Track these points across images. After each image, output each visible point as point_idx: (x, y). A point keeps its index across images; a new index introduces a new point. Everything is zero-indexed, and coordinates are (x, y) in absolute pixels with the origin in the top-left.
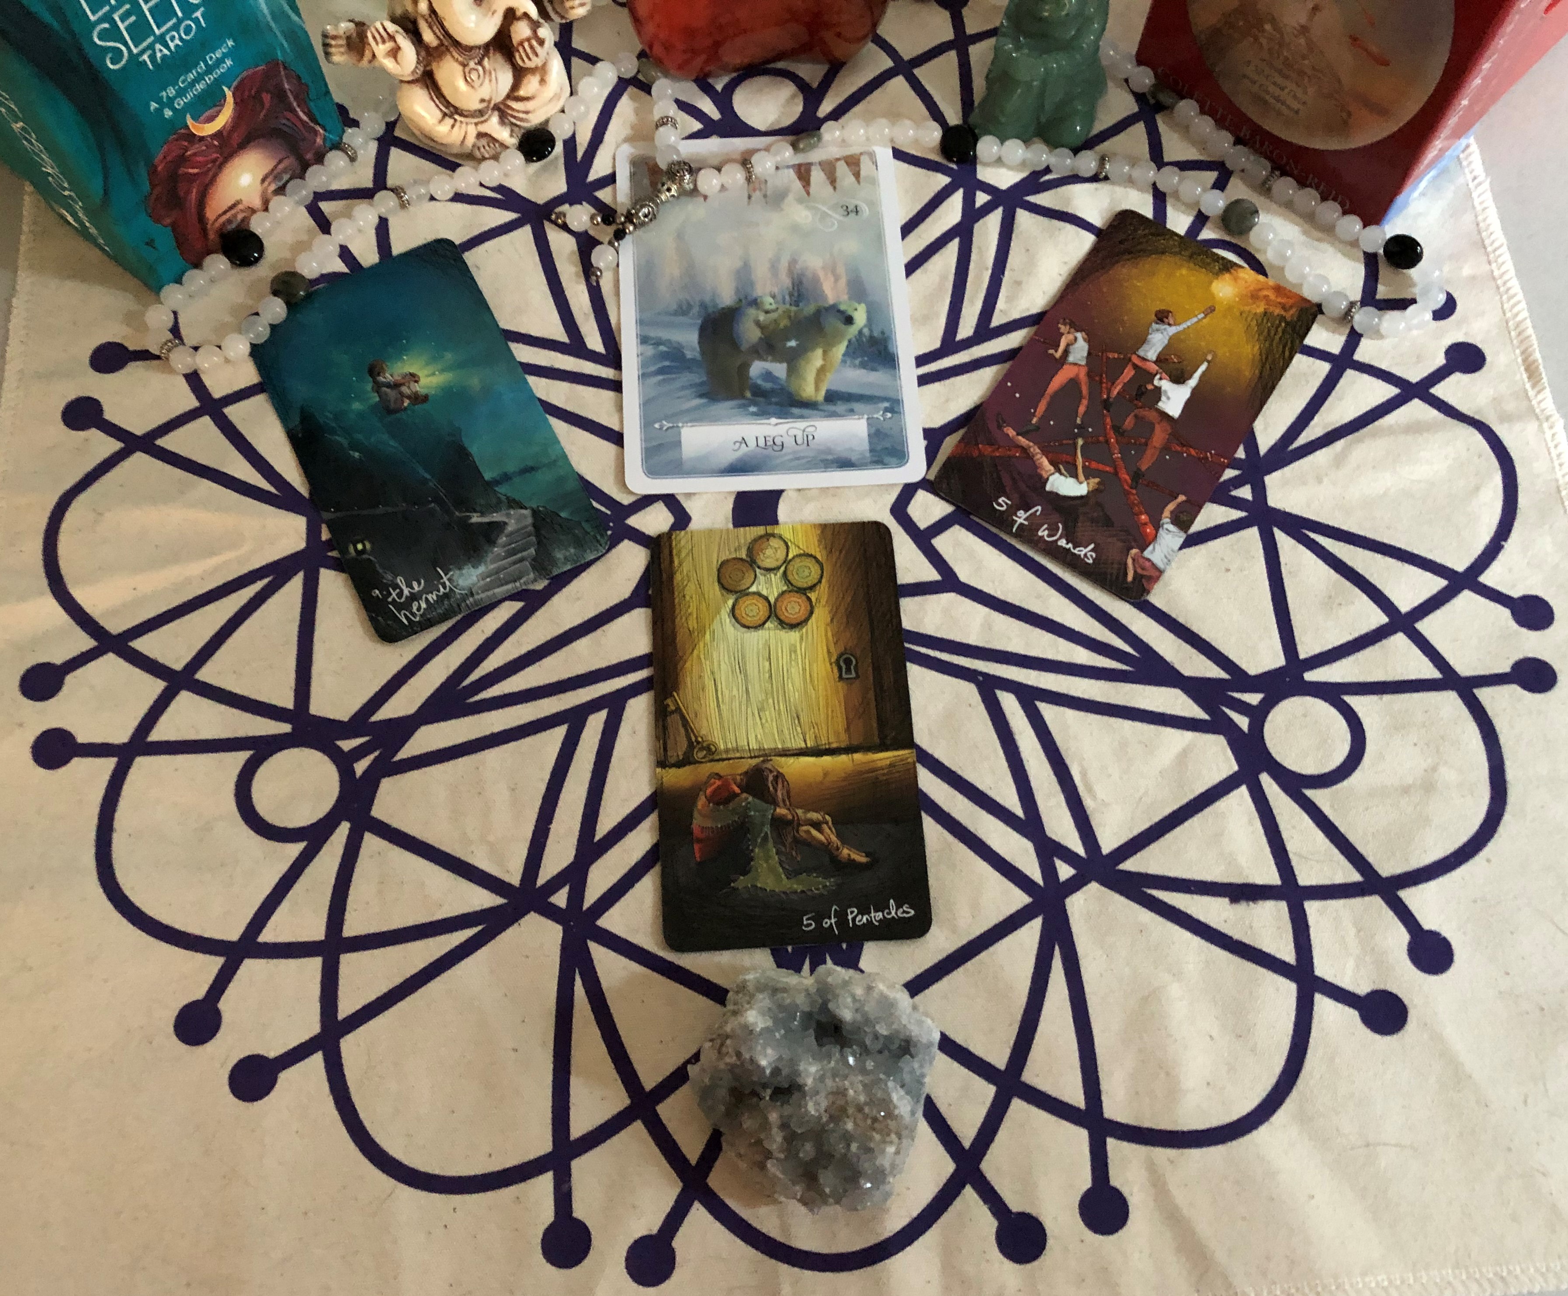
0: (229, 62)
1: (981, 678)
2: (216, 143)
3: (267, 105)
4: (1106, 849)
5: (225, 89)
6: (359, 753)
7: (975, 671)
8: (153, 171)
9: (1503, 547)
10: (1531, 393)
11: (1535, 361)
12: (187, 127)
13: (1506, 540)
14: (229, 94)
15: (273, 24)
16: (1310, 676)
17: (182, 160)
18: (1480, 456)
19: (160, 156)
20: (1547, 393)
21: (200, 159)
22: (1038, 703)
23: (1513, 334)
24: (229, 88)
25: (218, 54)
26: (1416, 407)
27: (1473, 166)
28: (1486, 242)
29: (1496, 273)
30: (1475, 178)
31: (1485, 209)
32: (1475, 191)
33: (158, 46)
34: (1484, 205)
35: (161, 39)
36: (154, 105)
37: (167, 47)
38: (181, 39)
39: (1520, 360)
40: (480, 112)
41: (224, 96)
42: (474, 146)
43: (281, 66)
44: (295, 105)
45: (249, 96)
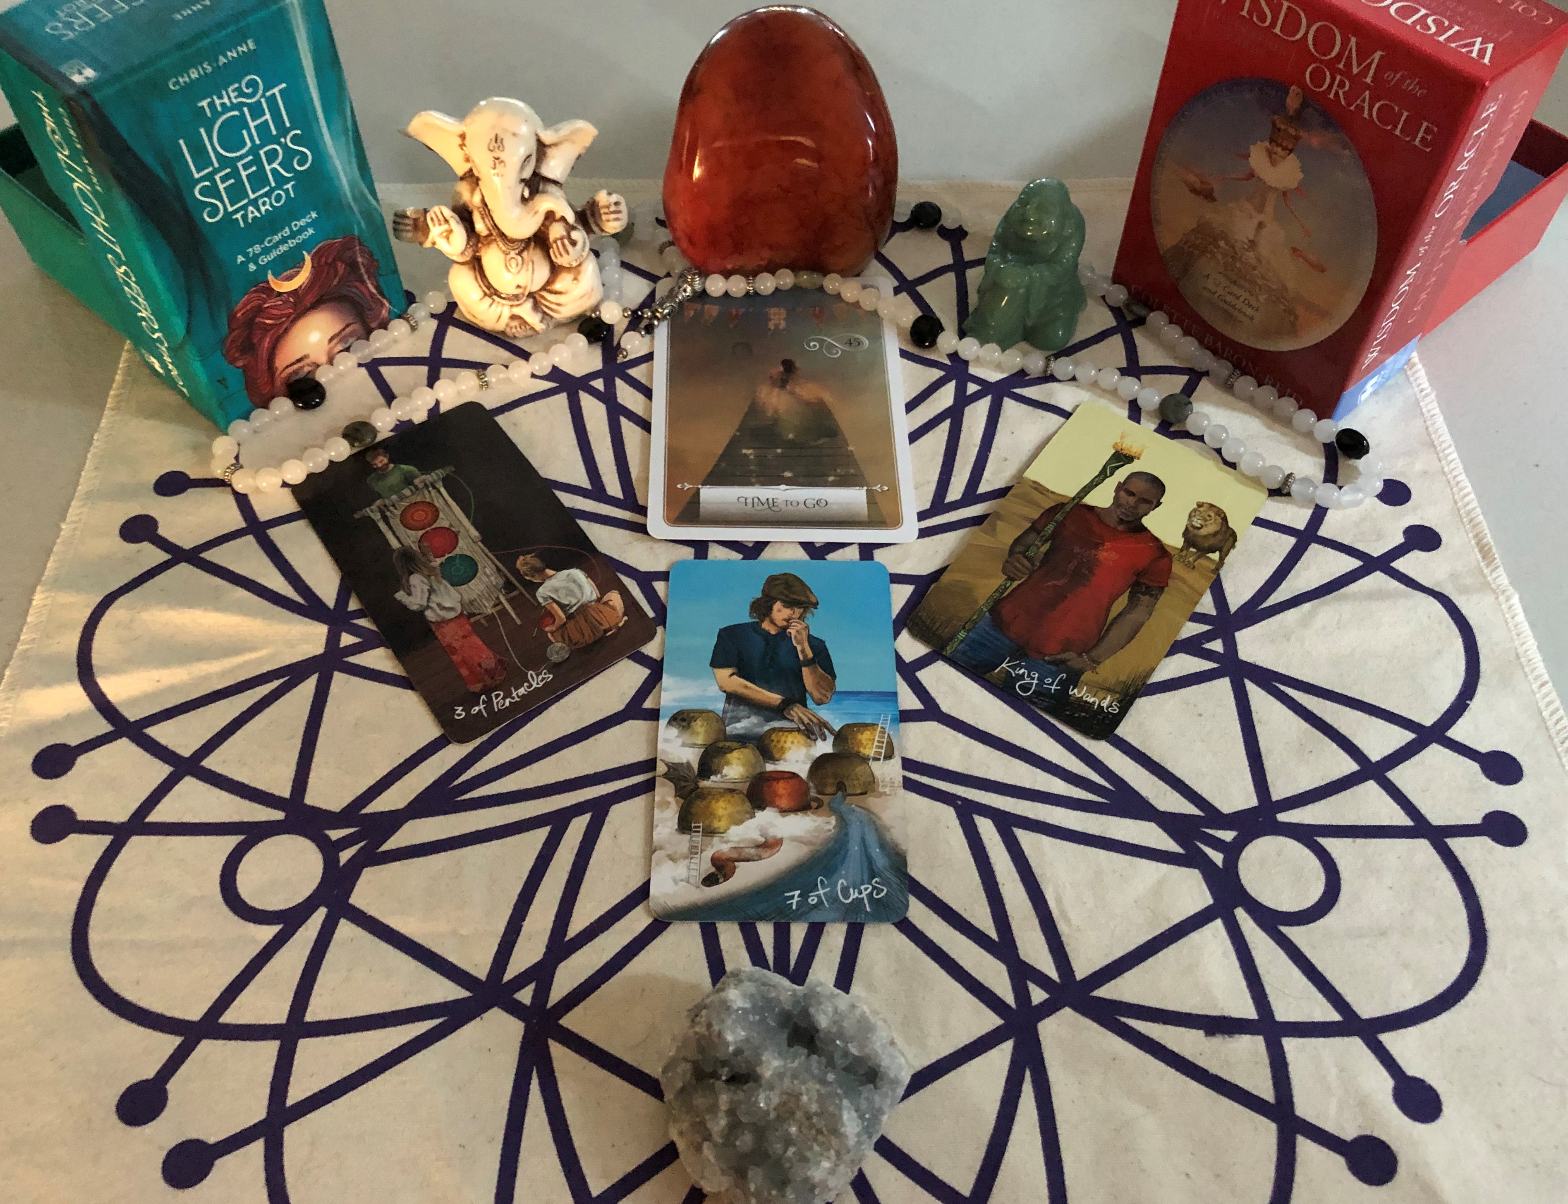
0: (311, 231)
1: (960, 803)
2: (291, 299)
3: (341, 272)
4: (1080, 975)
5: (304, 253)
7: (954, 795)
8: (232, 317)
9: (1468, 705)
10: (1486, 571)
11: (1487, 543)
12: (268, 282)
13: (1470, 699)
14: (308, 258)
15: (352, 204)
16: (1283, 817)
17: (259, 310)
19: (240, 305)
21: (275, 312)
22: (1015, 830)
23: (1465, 519)
24: (309, 253)
25: (302, 223)
26: (1378, 579)
27: (1419, 381)
28: (1436, 443)
29: (1446, 469)
30: (1422, 391)
31: (1432, 416)
32: (1423, 401)
33: (251, 208)
34: (1432, 413)
35: (254, 203)
36: (240, 259)
37: (259, 210)
38: (271, 205)
39: (1473, 542)
40: (516, 297)
41: (304, 260)
42: (507, 325)
43: (357, 241)
44: (366, 277)
45: (326, 263)
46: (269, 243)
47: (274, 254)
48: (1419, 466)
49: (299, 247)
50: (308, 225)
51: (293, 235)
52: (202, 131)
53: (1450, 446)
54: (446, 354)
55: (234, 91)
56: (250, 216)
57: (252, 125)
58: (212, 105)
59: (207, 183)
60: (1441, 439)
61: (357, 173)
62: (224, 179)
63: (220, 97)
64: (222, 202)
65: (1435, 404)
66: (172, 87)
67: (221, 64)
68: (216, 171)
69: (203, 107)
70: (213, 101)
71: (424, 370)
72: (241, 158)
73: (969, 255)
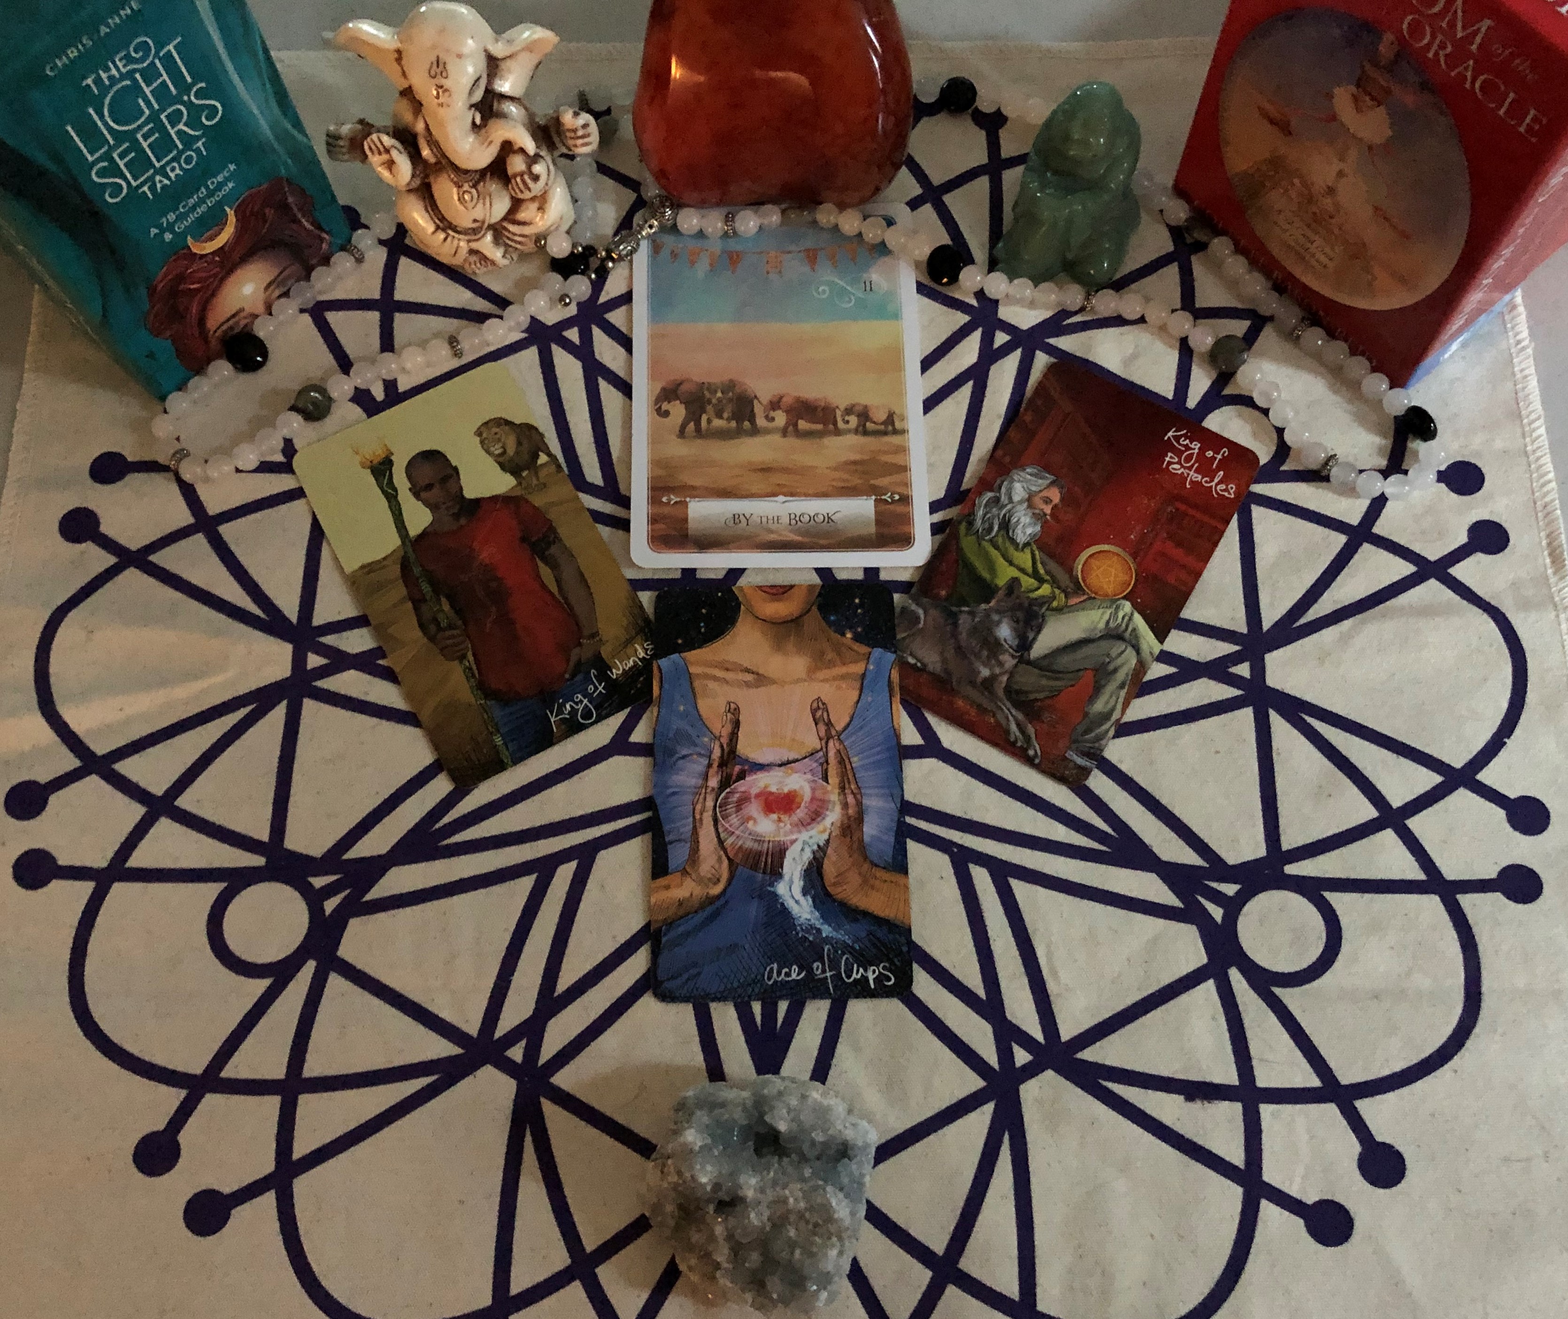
0: (230, 185)
1: (956, 851)
2: (217, 259)
3: (271, 218)
4: (1066, 1036)
5: (227, 209)
6: (329, 891)
7: (950, 842)
8: (153, 290)
9: (1505, 743)
10: (1553, 580)
11: (1560, 546)
12: (188, 248)
13: (1509, 737)
14: (230, 212)
15: (275, 144)
16: (1291, 869)
17: (182, 277)
18: (1491, 645)
19: (161, 276)
21: (200, 275)
22: (1010, 880)
23: (1540, 514)
24: (231, 208)
26: (1432, 588)
27: (1518, 329)
28: (1523, 412)
29: (1529, 448)
30: (1519, 342)
31: (1526, 377)
32: (1517, 356)
33: (158, 178)
34: (1527, 372)
35: (162, 172)
36: (154, 231)
37: (169, 178)
38: (181, 168)
39: (1544, 543)
40: (475, 231)
41: (226, 214)
42: (465, 260)
43: (285, 184)
44: (299, 216)
45: (252, 213)
46: (184, 207)
47: (192, 218)
48: (1499, 444)
49: (220, 204)
50: (227, 180)
51: (211, 194)
52: (91, 111)
53: (1538, 418)
54: (398, 296)
55: (120, 60)
56: (159, 186)
57: (147, 91)
58: (98, 81)
59: (105, 164)
60: (1530, 409)
61: (276, 111)
62: (122, 156)
63: (107, 69)
64: (125, 179)
65: (1531, 361)
66: (48, 73)
67: (102, 34)
68: (111, 149)
69: (88, 86)
70: (99, 75)
71: (374, 316)
72: (140, 127)
73: (1008, 150)
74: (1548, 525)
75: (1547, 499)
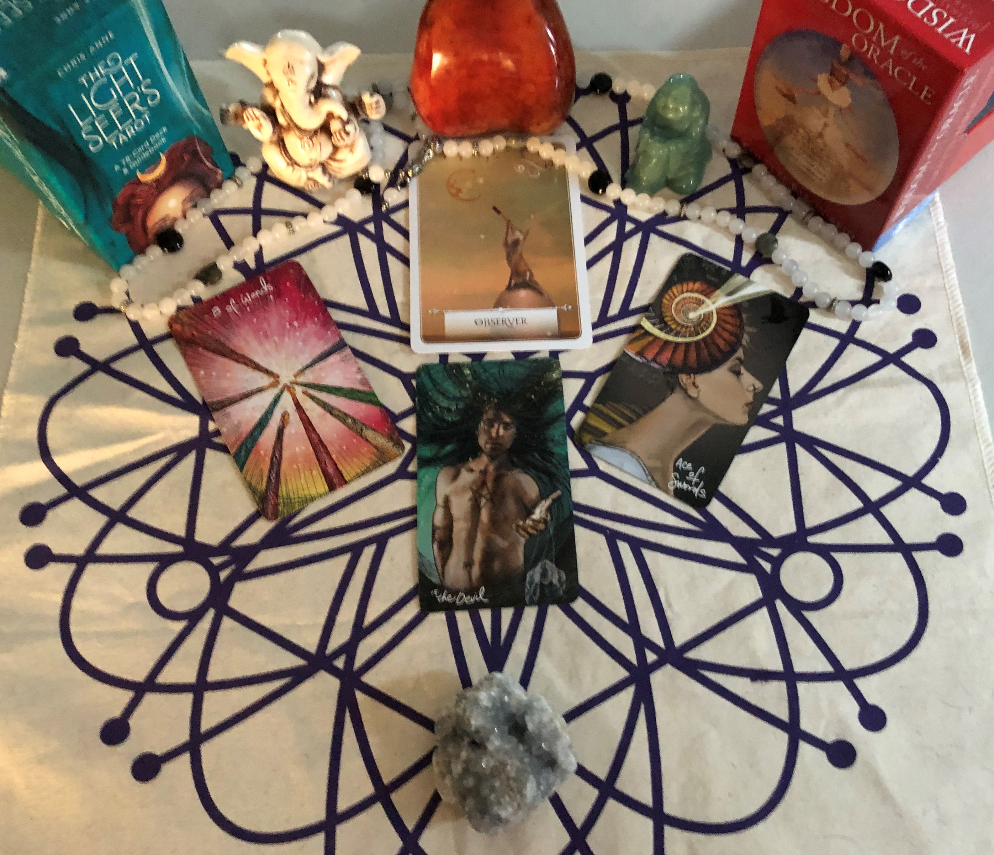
0: (163, 140)
1: (608, 532)
2: (154, 185)
3: (187, 160)
4: (677, 644)
6: (223, 566)
7: (605, 527)
8: (115, 203)
9: (938, 461)
11: (967, 343)
12: (137, 177)
13: (940, 457)
14: (163, 157)
15: (190, 116)
16: (812, 539)
18: (928, 404)
19: (120, 194)
20: (973, 364)
21: (144, 194)
22: (642, 550)
23: (954, 324)
24: (164, 154)
26: (891, 370)
27: (937, 217)
28: (943, 264)
29: (947, 286)
30: (938, 224)
31: (943, 245)
32: (938, 231)
33: (120, 136)
34: (943, 242)
35: (123, 132)
36: (117, 167)
37: (127, 136)
38: (135, 130)
39: (958, 342)
40: (310, 166)
41: (160, 157)
42: (305, 184)
43: (196, 138)
44: (204, 159)
45: (175, 157)
46: (136, 154)
47: (139, 160)
48: (929, 283)
49: (157, 152)
50: (161, 137)
51: (152, 145)
52: (83, 97)
53: (952, 268)
54: (264, 206)
55: (101, 66)
56: (121, 140)
57: (117, 85)
58: (87, 79)
59: (90, 127)
60: (947, 263)
61: (192, 96)
62: (100, 123)
63: (93, 72)
64: (101, 136)
65: (946, 234)
66: (59, 74)
67: (91, 52)
68: (94, 119)
69: (82, 82)
70: (88, 75)
71: (249, 218)
73: (631, 116)
74: (959, 331)
75: (959, 315)
